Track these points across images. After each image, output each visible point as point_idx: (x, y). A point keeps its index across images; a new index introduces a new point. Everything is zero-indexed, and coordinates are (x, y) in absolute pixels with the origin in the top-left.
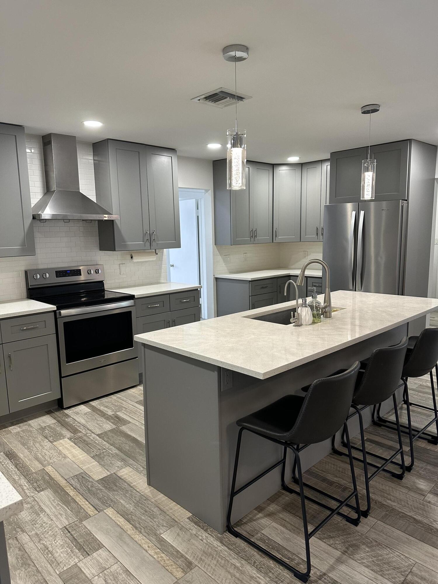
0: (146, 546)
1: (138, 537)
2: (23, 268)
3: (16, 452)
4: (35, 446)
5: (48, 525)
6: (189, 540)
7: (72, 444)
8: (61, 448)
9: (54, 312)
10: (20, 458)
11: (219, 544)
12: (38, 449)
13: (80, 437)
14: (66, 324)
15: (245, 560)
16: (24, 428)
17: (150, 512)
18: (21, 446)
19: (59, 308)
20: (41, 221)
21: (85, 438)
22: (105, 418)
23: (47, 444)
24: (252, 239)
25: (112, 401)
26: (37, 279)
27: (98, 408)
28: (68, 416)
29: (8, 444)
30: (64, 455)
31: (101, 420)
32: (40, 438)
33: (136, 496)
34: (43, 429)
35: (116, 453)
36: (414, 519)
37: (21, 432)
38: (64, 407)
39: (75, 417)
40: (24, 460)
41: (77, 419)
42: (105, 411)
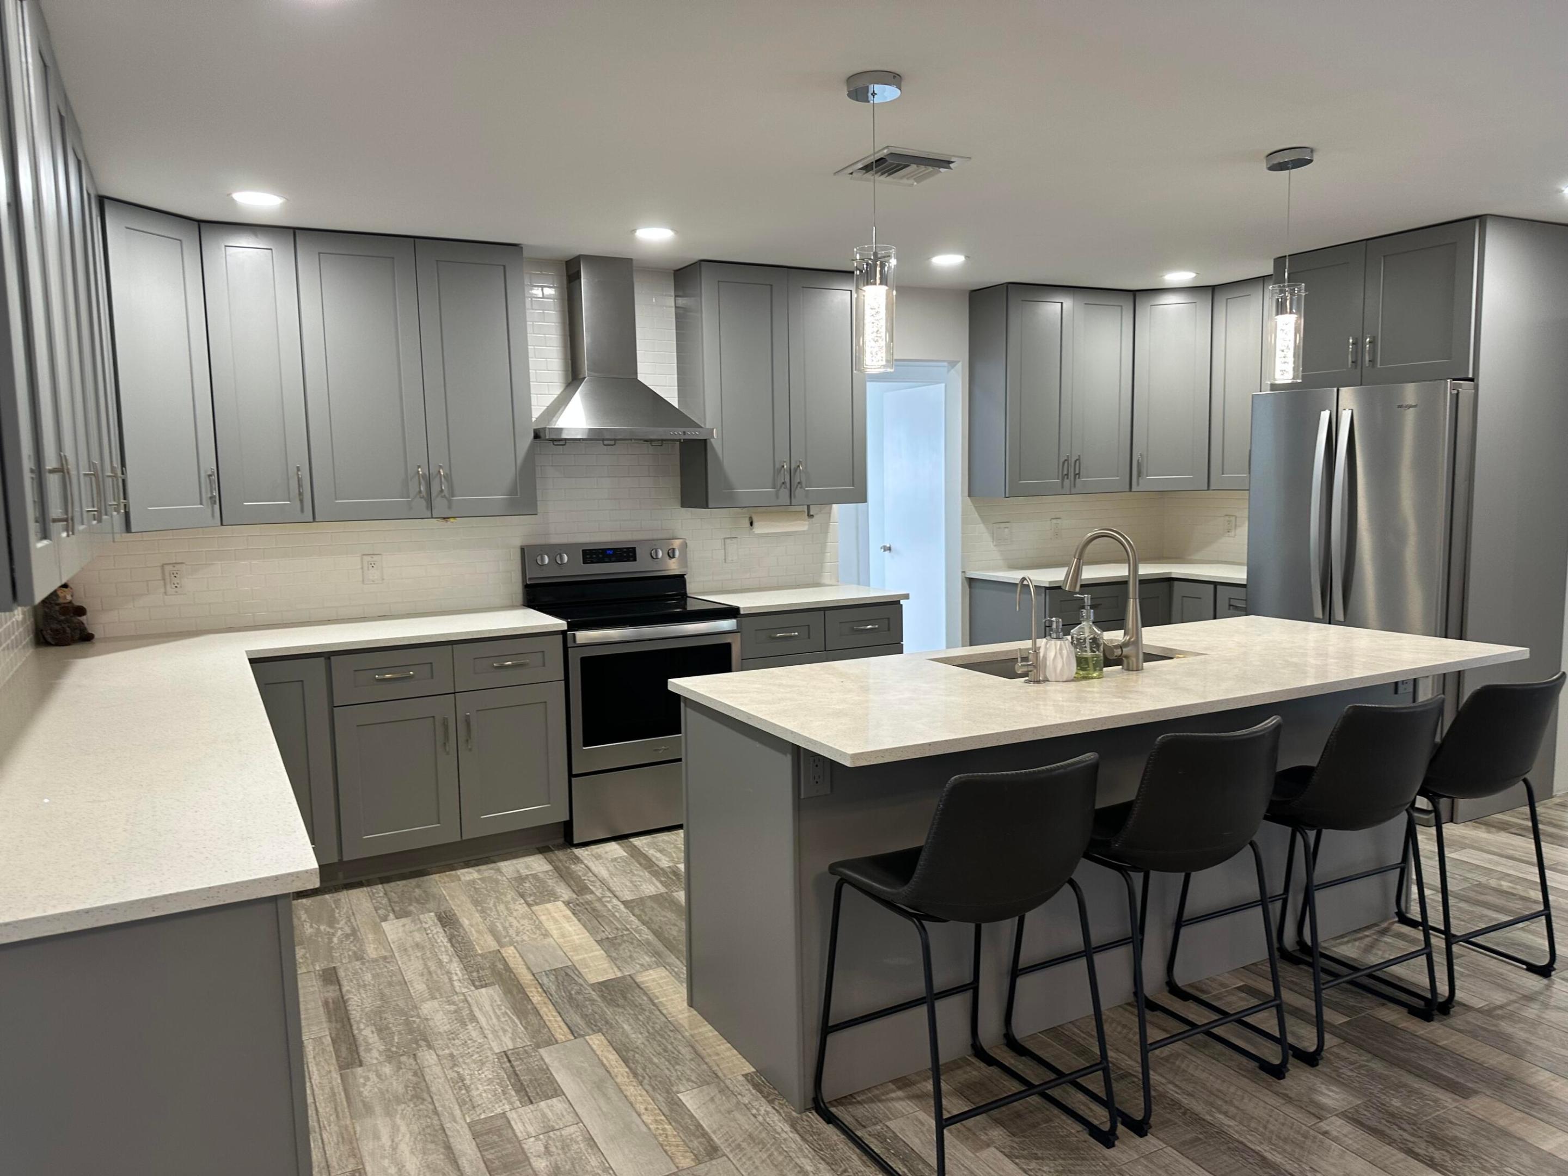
0: (642, 1107)
1: (632, 1090)
2: (518, 543)
3: (458, 915)
4: (496, 908)
5: (476, 1044)
6: (729, 1112)
7: (569, 913)
8: (543, 918)
9: (563, 633)
10: (461, 926)
11: (787, 1128)
12: (499, 915)
13: (588, 903)
14: (584, 660)
15: (828, 1163)
16: (486, 874)
17: (673, 1053)
18: (470, 906)
19: (573, 627)
20: (556, 443)
21: (598, 905)
22: (649, 872)
23: (520, 907)
24: (1067, 482)
25: (676, 840)
26: (543, 565)
27: (644, 852)
28: (577, 860)
29: (448, 898)
30: (546, 930)
31: (642, 874)
32: (510, 895)
33: (657, 1021)
34: (521, 879)
35: (647, 939)
36: (1264, 1159)
37: (479, 881)
38: (575, 842)
39: (590, 864)
40: (467, 930)
41: (593, 868)
42: (657, 858)
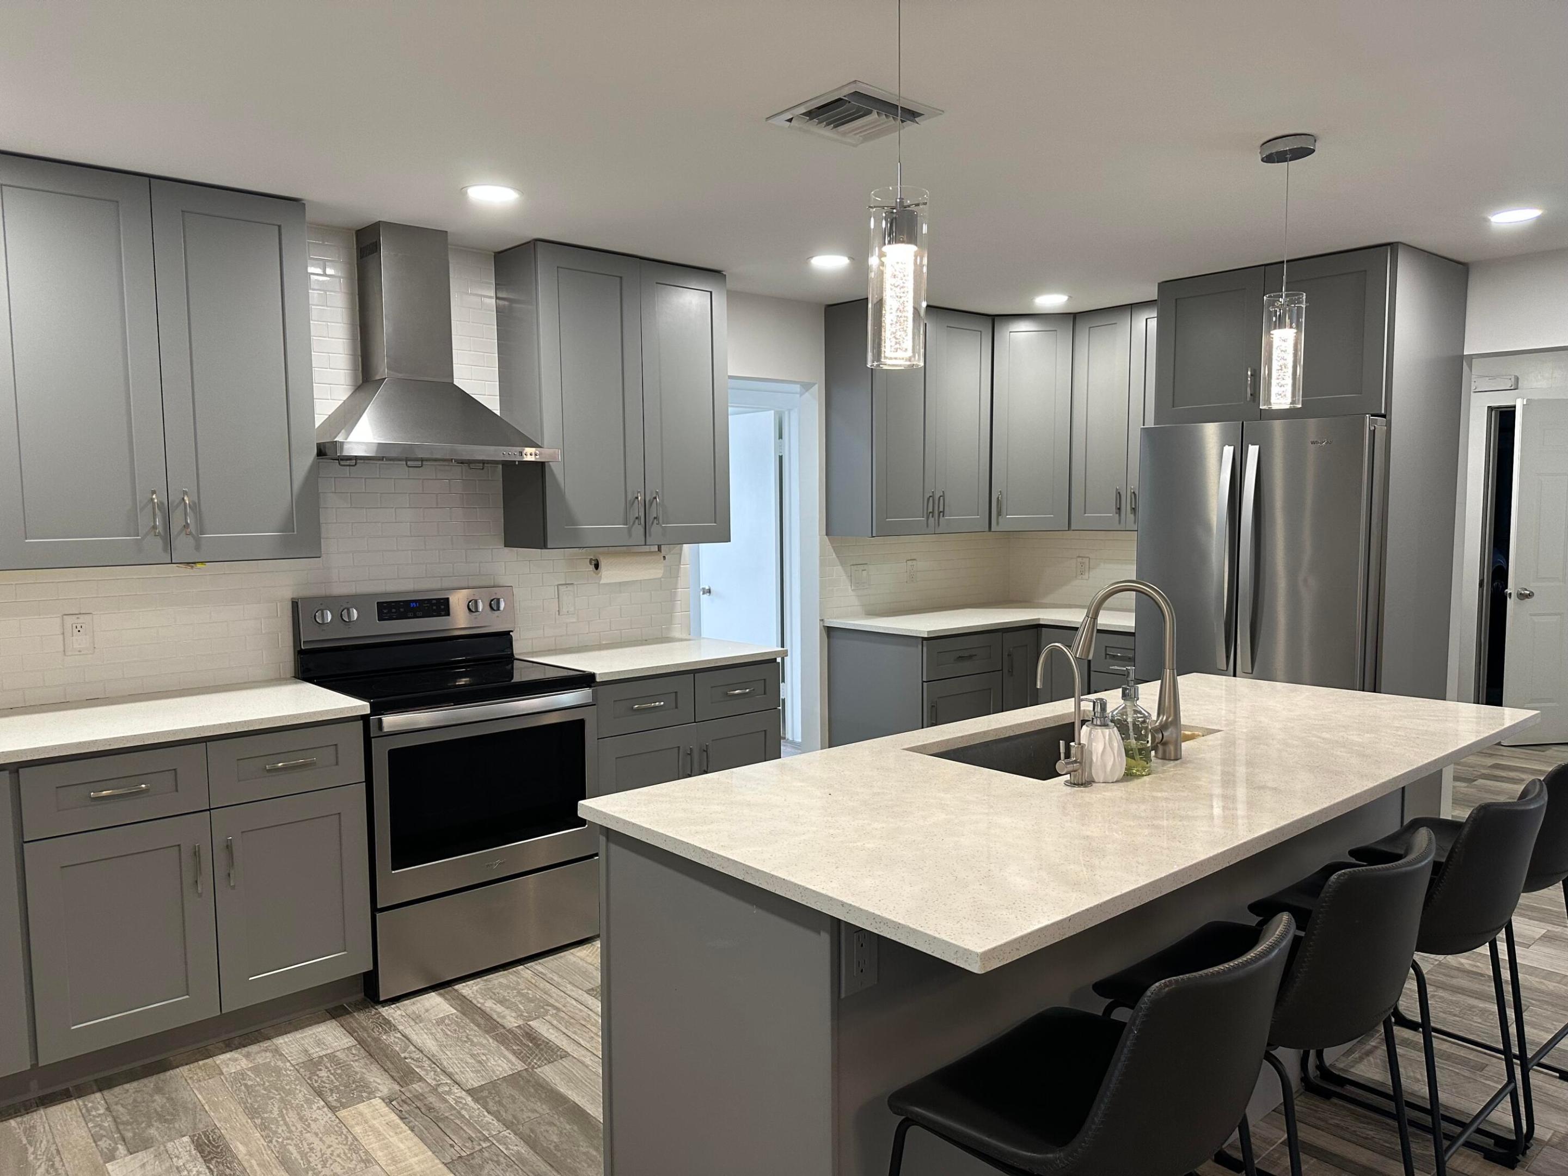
2: (288, 594)
3: (227, 1137)
4: (284, 1120)
7: (394, 1117)
8: (358, 1130)
9: (365, 718)
10: (235, 1157)
12: (290, 1132)
13: (420, 1097)
14: (393, 754)
16: (260, 1060)
18: (244, 1119)
19: (378, 709)
20: (342, 463)
21: (432, 1099)
22: (495, 1038)
23: (319, 1114)
24: (931, 520)
25: (518, 984)
26: (323, 624)
27: (479, 1005)
28: (388, 1025)
29: (207, 1108)
30: (366, 1152)
31: (484, 1042)
32: (302, 1093)
34: (313, 1065)
35: (518, 1152)
37: (249, 1073)
38: (381, 999)
39: (408, 1031)
40: (246, 1165)
41: (414, 1037)
42: (498, 1014)
